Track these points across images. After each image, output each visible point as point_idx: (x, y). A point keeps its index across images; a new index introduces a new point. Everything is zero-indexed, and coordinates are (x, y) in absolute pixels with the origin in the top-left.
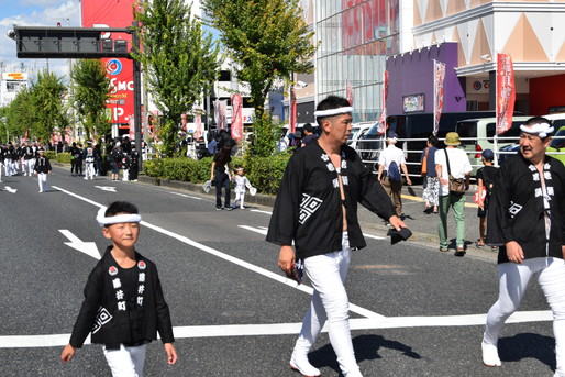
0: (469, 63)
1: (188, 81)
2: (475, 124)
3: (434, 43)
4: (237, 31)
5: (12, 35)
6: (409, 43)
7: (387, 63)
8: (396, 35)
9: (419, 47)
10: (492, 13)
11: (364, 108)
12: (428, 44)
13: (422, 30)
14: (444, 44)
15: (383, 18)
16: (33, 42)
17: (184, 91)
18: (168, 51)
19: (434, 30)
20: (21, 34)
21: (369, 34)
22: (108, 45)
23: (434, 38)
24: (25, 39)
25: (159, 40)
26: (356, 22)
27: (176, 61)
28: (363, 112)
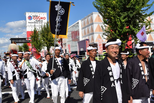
0: (91, 42)
1: (39, 47)
2: (85, 53)
4: (44, 38)
5: (10, 40)
6: (81, 39)
8: (79, 38)
9: (83, 40)
10: (94, 34)
12: (84, 39)
13: (83, 37)
14: (86, 39)
15: (77, 35)
16: (14, 41)
17: (39, 49)
18: (36, 42)
19: (85, 37)
20: (12, 39)
22: (27, 41)
24: (12, 40)
25: (35, 40)
26: (73, 36)
27: (38, 43)
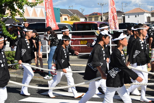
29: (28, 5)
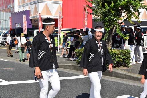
0: (32, 16)
3: (24, 10)
7: (11, 15)
10: (38, 3)
11: (5, 26)
13: (20, 6)
14: (26, 10)
19: (23, 6)
21: (6, 7)
23: (24, 9)
26: (2, 3)
28: (5, 27)
29: (143, 8)
